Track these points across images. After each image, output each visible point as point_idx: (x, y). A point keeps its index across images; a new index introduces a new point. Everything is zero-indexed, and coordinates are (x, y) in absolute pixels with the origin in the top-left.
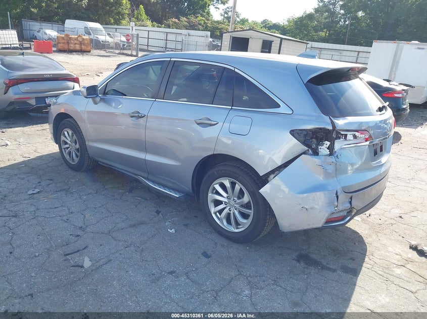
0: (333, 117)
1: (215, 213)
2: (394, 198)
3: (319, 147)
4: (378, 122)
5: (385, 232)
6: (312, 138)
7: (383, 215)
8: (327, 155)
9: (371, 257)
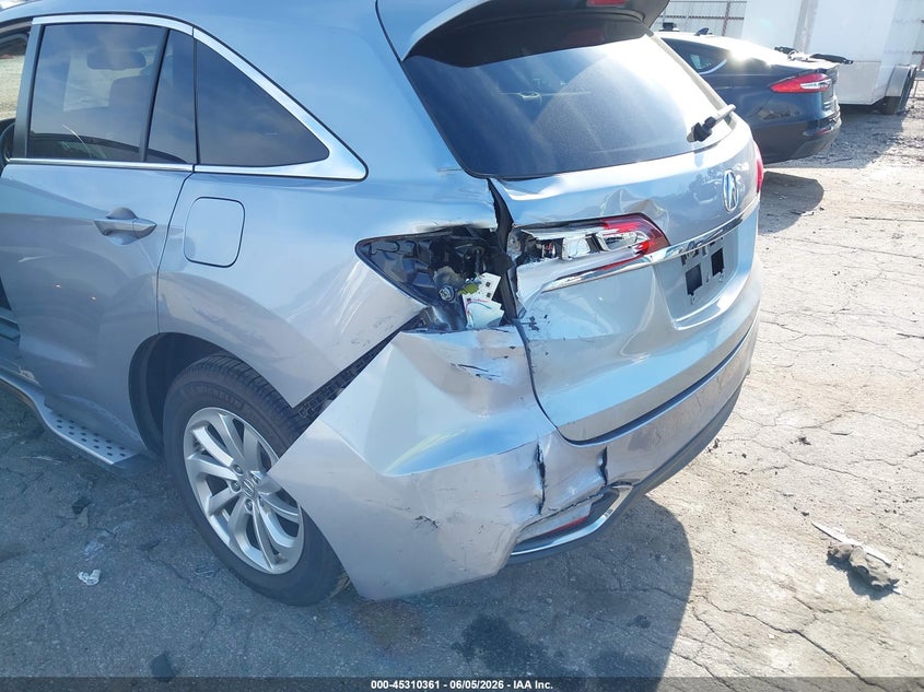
0: (503, 179)
1: (217, 513)
2: (789, 376)
3: (465, 297)
4: (705, 175)
5: (752, 499)
6: (436, 265)
7: (753, 438)
8: (492, 326)
9: (701, 606)
